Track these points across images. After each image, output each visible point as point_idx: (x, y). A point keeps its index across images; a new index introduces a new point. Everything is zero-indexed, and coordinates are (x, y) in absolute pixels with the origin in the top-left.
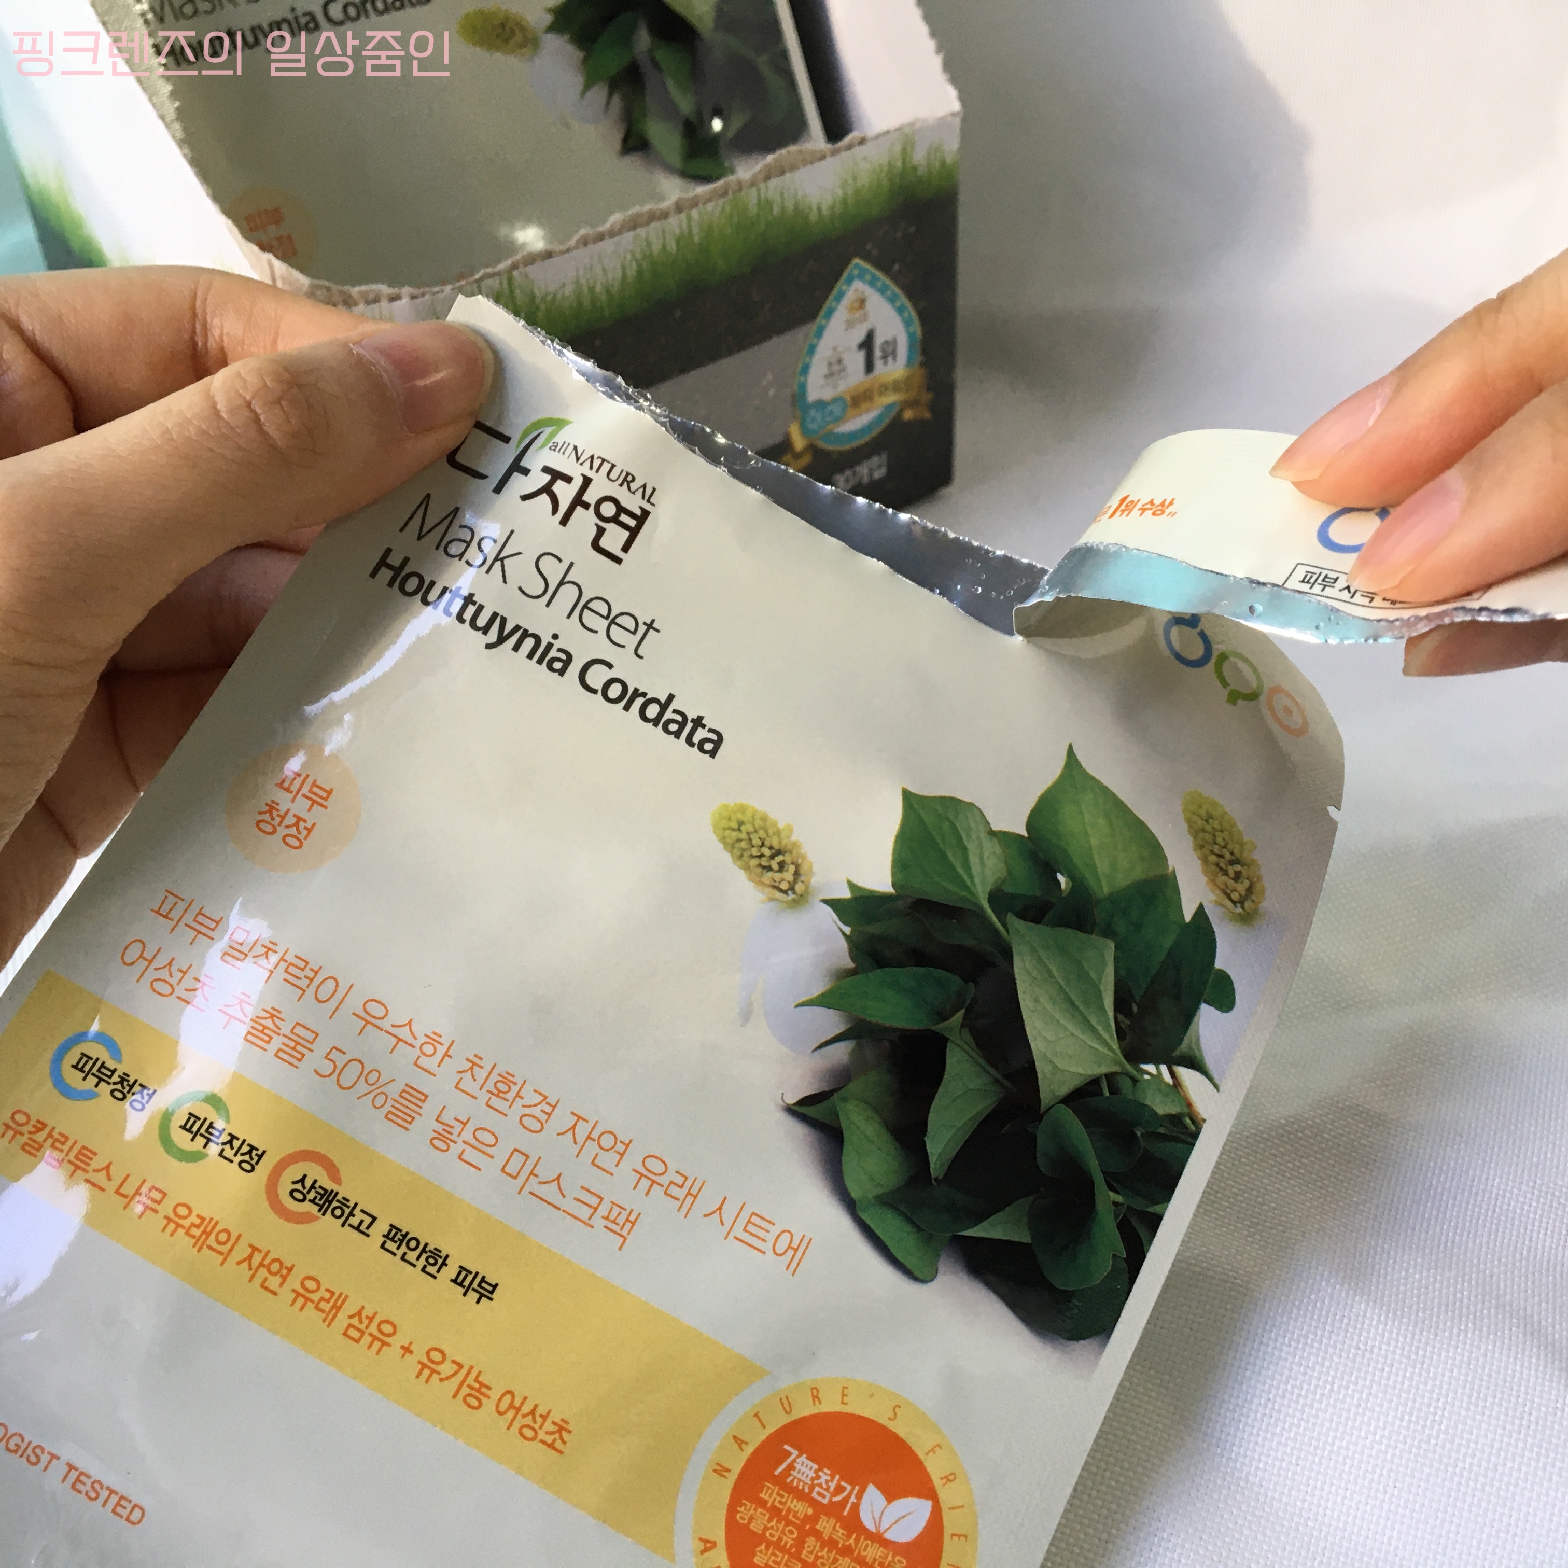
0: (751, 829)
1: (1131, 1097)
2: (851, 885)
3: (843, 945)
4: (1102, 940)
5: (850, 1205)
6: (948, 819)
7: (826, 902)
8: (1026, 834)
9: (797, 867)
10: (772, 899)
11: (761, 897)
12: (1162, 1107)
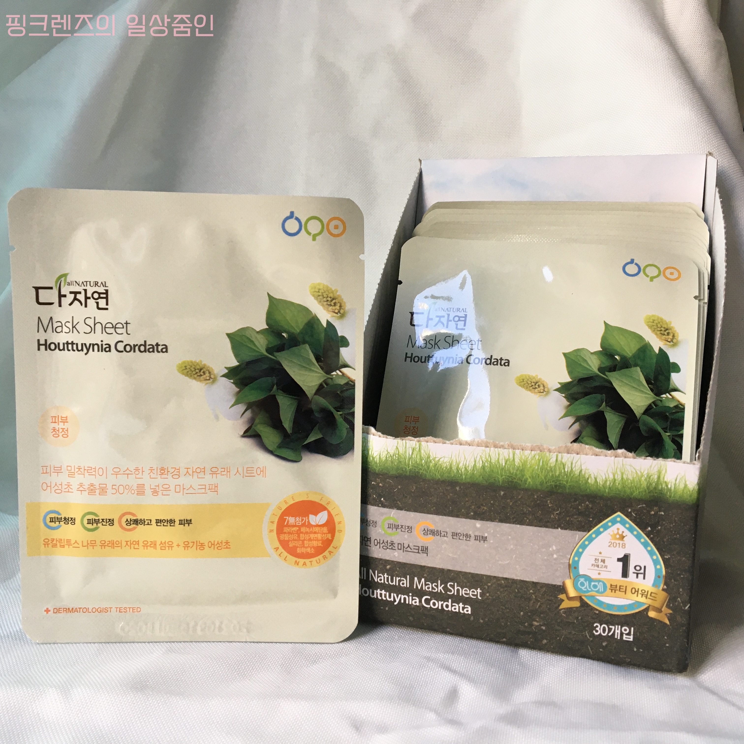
0: (189, 367)
1: (333, 384)
2: (226, 368)
3: (234, 386)
4: (304, 346)
5: (271, 452)
6: (244, 335)
7: (221, 376)
8: (268, 327)
9: (208, 370)
10: (207, 383)
11: (204, 384)
12: (342, 382)
